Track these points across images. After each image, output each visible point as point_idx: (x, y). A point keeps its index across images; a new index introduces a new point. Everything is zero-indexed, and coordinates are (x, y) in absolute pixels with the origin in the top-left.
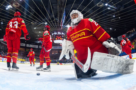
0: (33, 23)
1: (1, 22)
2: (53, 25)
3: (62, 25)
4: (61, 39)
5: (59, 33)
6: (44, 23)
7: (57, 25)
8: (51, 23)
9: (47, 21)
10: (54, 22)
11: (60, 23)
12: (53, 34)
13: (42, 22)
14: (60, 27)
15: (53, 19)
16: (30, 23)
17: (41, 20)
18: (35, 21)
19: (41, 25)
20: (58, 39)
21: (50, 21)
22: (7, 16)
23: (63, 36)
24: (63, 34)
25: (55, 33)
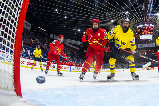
0: (109, 13)
1: (65, 16)
2: (136, 14)
3: (149, 13)
4: (149, 33)
5: (146, 25)
6: (123, 13)
7: (142, 14)
8: (134, 11)
9: (128, 10)
10: (138, 10)
11: (146, 11)
12: (137, 27)
13: (120, 12)
14: (146, 16)
15: (136, 6)
16: (105, 14)
17: (120, 8)
18: (111, 11)
19: (121, 15)
20: (145, 34)
21: (132, 8)
22: (72, 7)
23: (152, 29)
24: (151, 25)
25: (141, 26)
